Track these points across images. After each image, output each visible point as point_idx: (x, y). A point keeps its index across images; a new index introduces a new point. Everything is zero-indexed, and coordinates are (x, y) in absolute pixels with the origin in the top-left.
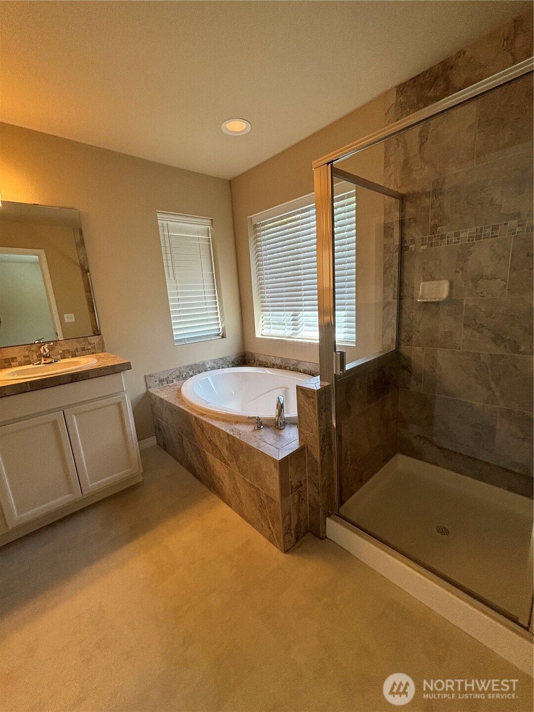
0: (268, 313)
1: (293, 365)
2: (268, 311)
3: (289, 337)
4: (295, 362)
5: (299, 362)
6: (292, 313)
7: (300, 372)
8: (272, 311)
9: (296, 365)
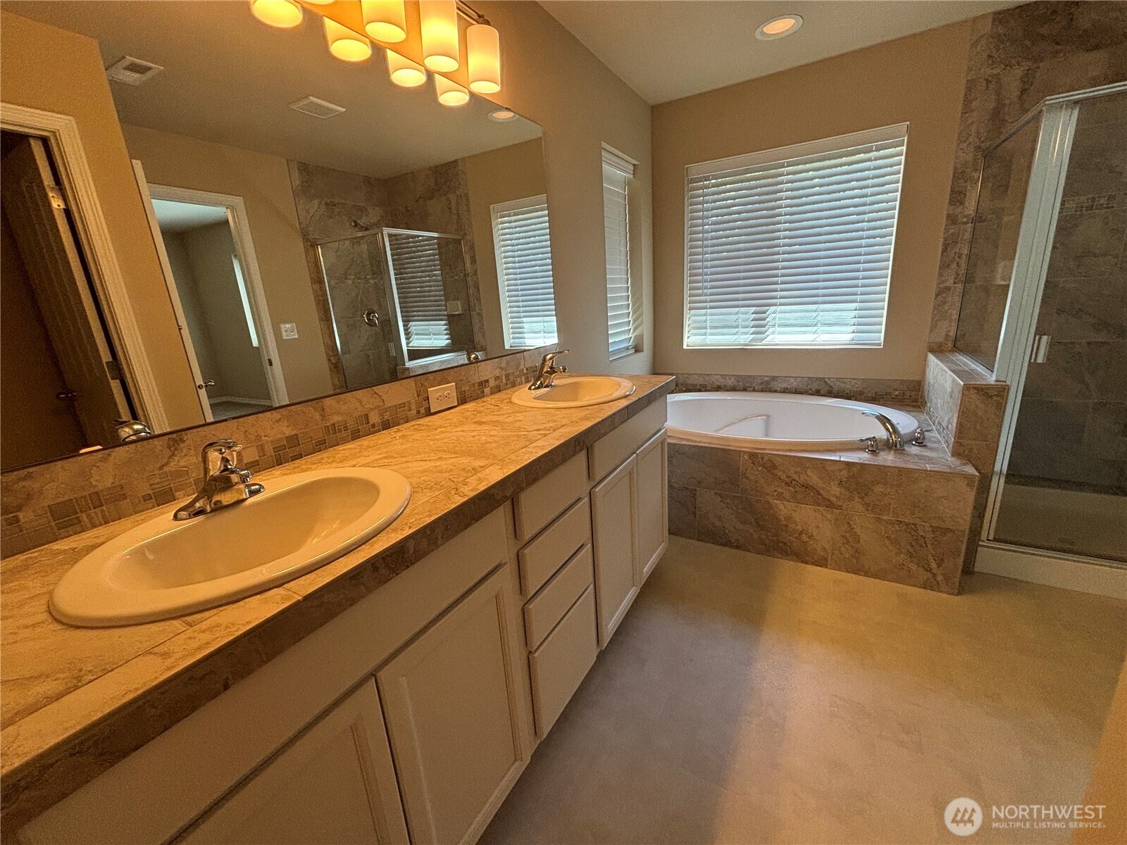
0: (704, 311)
1: (762, 383)
2: (705, 308)
3: (746, 345)
4: (766, 379)
5: (774, 378)
6: (754, 309)
7: (776, 391)
8: (711, 308)
9: (768, 382)
